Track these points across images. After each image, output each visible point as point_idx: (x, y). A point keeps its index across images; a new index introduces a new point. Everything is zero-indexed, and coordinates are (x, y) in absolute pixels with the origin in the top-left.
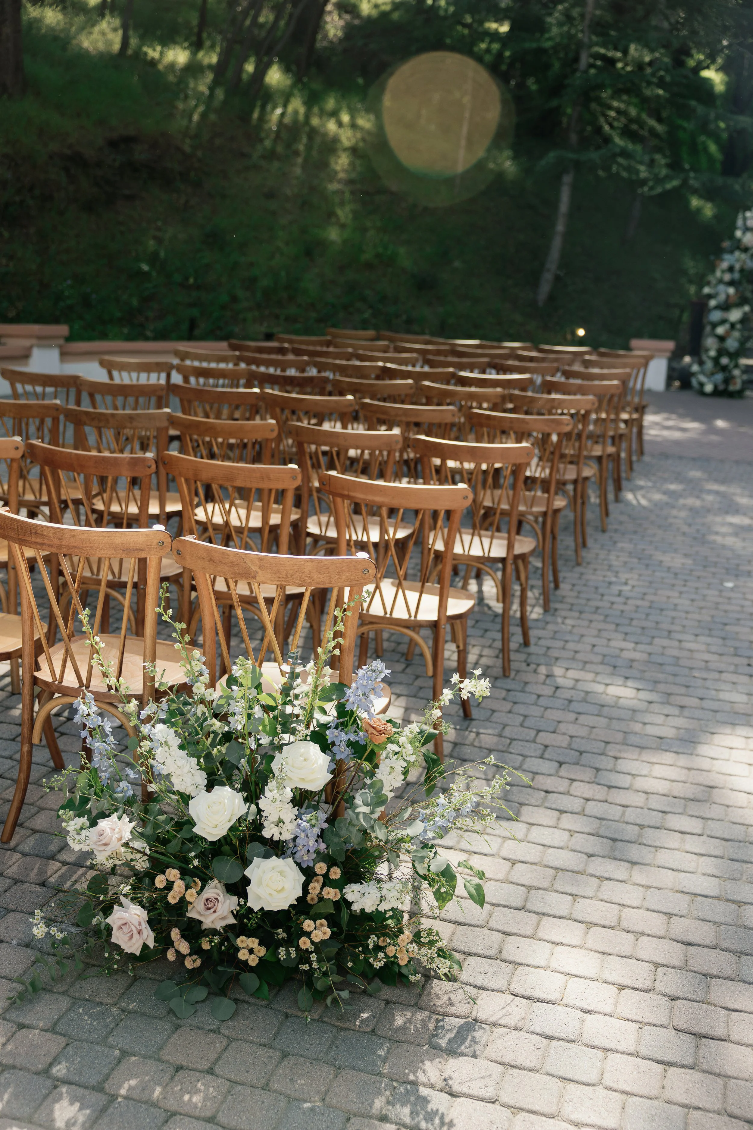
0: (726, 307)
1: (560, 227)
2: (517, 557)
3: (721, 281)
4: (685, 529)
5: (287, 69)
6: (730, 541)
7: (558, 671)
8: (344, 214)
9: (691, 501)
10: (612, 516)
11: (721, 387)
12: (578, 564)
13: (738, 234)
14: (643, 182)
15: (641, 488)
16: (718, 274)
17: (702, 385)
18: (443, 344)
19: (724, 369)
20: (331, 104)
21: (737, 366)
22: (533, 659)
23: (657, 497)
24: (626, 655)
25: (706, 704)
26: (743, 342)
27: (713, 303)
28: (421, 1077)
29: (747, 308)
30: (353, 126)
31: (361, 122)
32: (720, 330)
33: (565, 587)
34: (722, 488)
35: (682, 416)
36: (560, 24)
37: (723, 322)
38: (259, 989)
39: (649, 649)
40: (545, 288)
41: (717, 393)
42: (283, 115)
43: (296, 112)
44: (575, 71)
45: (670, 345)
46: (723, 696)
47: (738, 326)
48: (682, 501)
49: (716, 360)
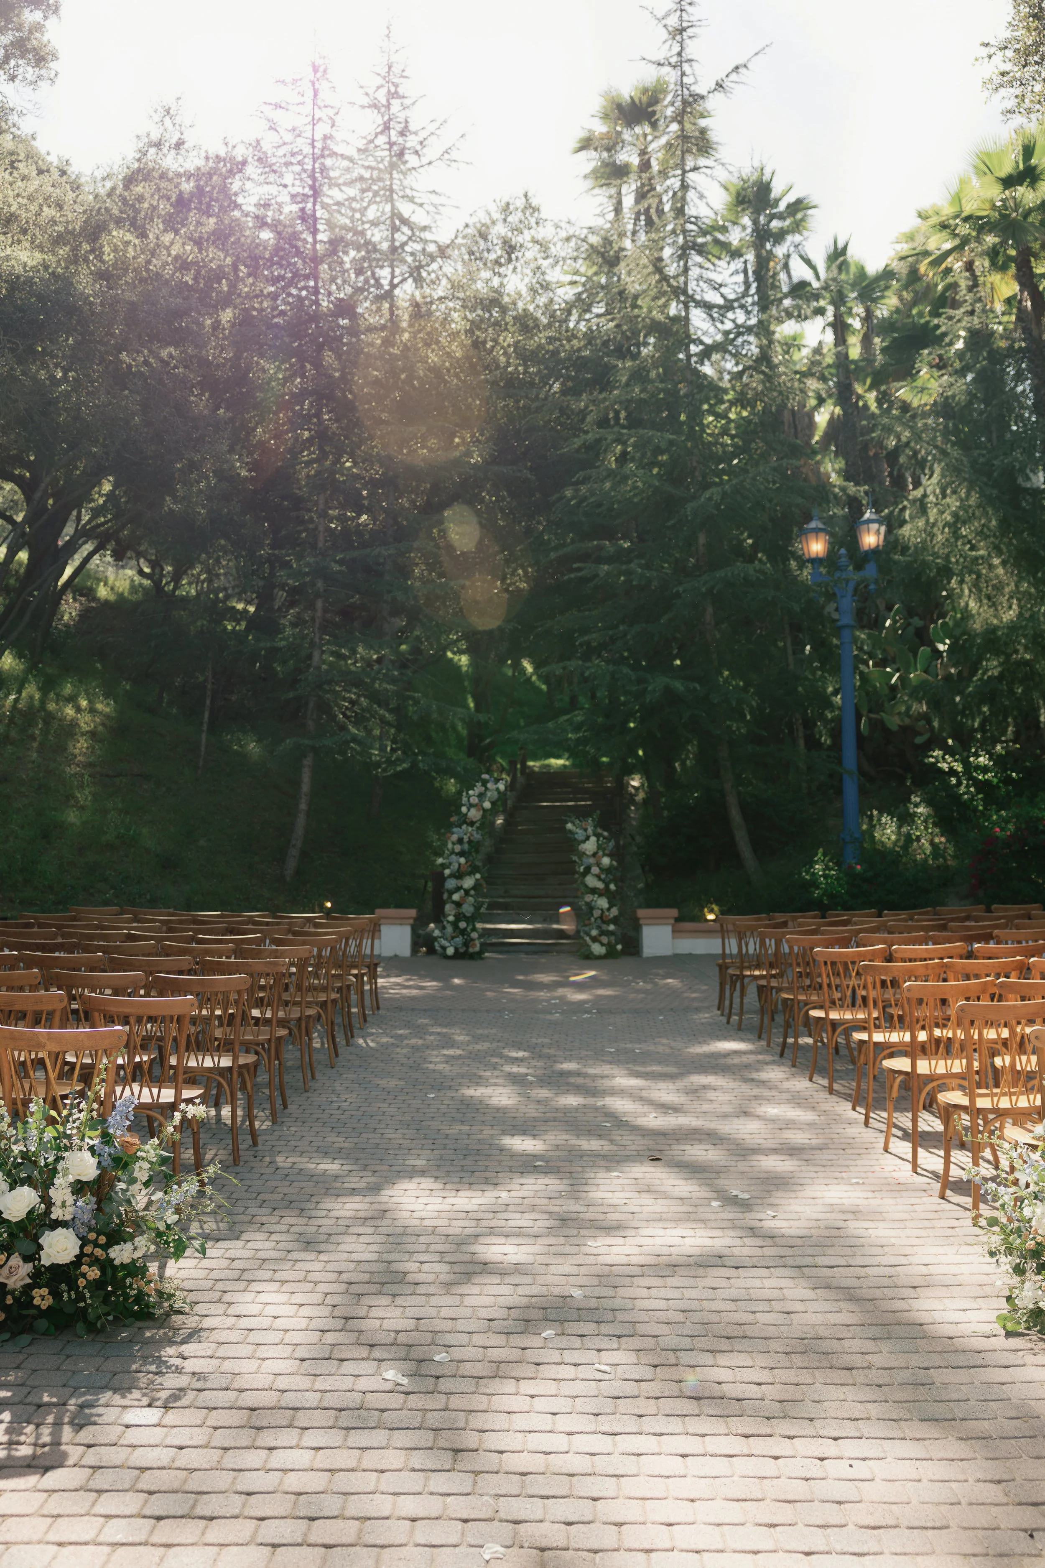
0: (459, 875)
1: (303, 806)
2: (240, 1067)
3: (453, 852)
4: (405, 1061)
5: (20, 655)
6: (440, 1067)
7: (279, 1159)
8: (83, 796)
9: (413, 1041)
10: (341, 1058)
11: (462, 950)
12: (306, 1091)
13: (464, 809)
14: (378, 765)
15: (373, 1034)
16: (450, 846)
17: (444, 948)
18: (186, 916)
19: (463, 932)
20: (68, 689)
21: (474, 929)
22: (260, 1153)
23: (385, 1040)
24: (337, 1145)
25: (393, 1168)
26: (478, 907)
27: (447, 872)
28: (163, 1353)
29: (478, 876)
30: (92, 710)
31: (99, 706)
32: (456, 897)
33: (292, 1108)
34: (444, 1030)
35: (422, 977)
36: (294, 625)
37: (458, 889)
38: (48, 1329)
39: (356, 1140)
40: (292, 864)
41: (457, 955)
42: (16, 700)
43: (31, 698)
44: (309, 666)
45: (413, 912)
46: (407, 1162)
47: (472, 892)
48: (406, 1042)
49: (455, 924)
